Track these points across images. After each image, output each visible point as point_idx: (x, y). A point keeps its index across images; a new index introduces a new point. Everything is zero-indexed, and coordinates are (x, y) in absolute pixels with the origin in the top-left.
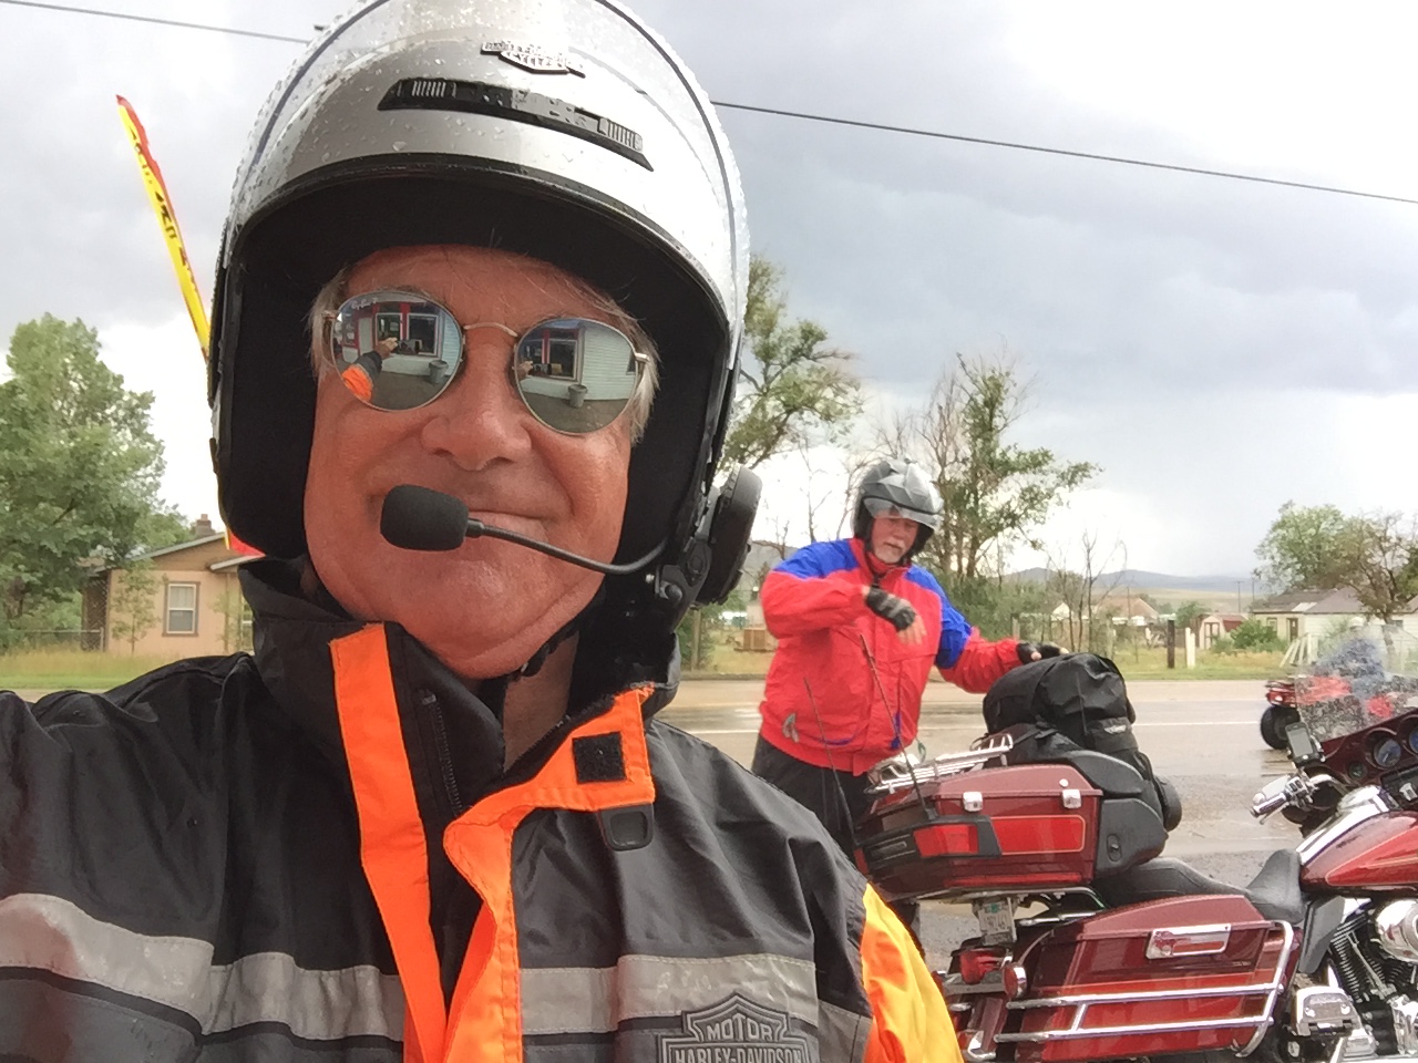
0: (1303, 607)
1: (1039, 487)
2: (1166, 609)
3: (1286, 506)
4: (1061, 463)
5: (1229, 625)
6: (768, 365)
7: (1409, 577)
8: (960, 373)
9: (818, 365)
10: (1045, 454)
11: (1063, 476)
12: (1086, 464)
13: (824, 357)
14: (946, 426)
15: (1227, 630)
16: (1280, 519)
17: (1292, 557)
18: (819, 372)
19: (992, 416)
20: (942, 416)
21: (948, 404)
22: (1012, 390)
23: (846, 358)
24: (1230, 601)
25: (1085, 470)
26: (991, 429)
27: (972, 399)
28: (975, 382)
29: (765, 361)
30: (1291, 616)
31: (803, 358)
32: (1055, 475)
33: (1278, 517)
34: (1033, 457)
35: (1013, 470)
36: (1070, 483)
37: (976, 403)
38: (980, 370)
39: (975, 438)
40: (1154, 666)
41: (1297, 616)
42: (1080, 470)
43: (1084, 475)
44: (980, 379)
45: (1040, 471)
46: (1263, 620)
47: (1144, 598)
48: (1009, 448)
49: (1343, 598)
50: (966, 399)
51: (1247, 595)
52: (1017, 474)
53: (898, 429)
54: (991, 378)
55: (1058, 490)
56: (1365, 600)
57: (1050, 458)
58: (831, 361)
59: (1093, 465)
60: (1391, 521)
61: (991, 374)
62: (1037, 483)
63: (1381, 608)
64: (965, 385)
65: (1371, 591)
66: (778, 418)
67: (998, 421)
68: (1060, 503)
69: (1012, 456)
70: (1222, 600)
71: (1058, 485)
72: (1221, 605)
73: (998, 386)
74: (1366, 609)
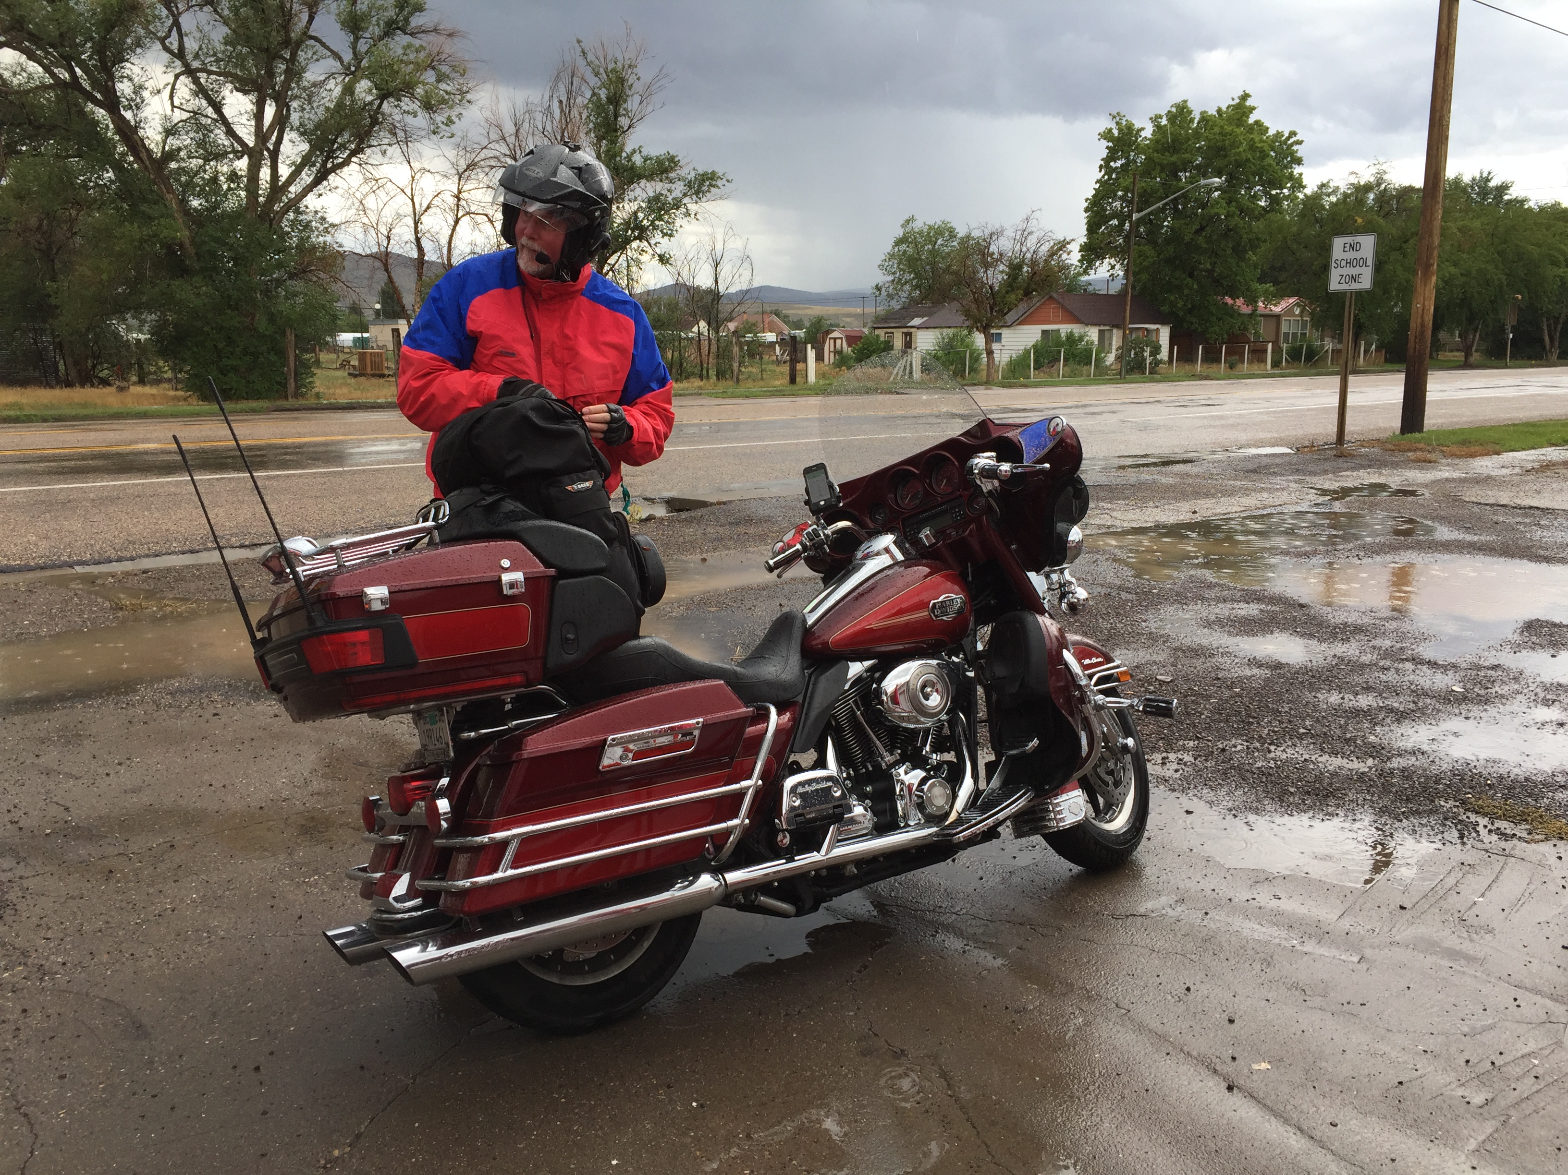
0: (917, 321)
1: (666, 196)
2: (798, 325)
3: (908, 222)
4: (687, 171)
5: (851, 340)
6: (357, 39)
7: (1007, 292)
8: (581, 62)
9: (417, 43)
10: (672, 159)
11: (689, 185)
12: (713, 173)
13: (423, 32)
14: (567, 123)
15: (849, 345)
16: (901, 234)
17: (910, 273)
18: (418, 51)
19: (616, 116)
20: (562, 111)
21: (569, 99)
22: (638, 87)
23: (450, 35)
24: (856, 316)
25: (712, 179)
26: (616, 131)
27: (594, 94)
28: (597, 74)
29: (353, 33)
30: (905, 330)
31: (399, 32)
32: (682, 183)
33: (900, 233)
34: (659, 162)
35: (640, 177)
36: (697, 193)
37: (599, 99)
38: (602, 60)
39: (600, 139)
40: (777, 383)
41: (912, 330)
42: (708, 179)
43: (711, 185)
44: (602, 70)
45: (667, 178)
46: (881, 333)
47: (777, 314)
48: (634, 151)
49: (950, 313)
50: (588, 94)
51: (870, 310)
52: (643, 182)
53: (515, 125)
54: (614, 70)
55: (686, 200)
56: (968, 314)
57: (676, 164)
58: (432, 37)
59: (720, 174)
60: (994, 238)
61: (613, 65)
62: (664, 192)
63: (980, 321)
64: (586, 77)
65: (974, 306)
66: (371, 103)
67: (623, 121)
68: (687, 214)
69: (637, 159)
70: (848, 315)
71: (685, 195)
72: (848, 320)
73: (622, 81)
74: (967, 323)
